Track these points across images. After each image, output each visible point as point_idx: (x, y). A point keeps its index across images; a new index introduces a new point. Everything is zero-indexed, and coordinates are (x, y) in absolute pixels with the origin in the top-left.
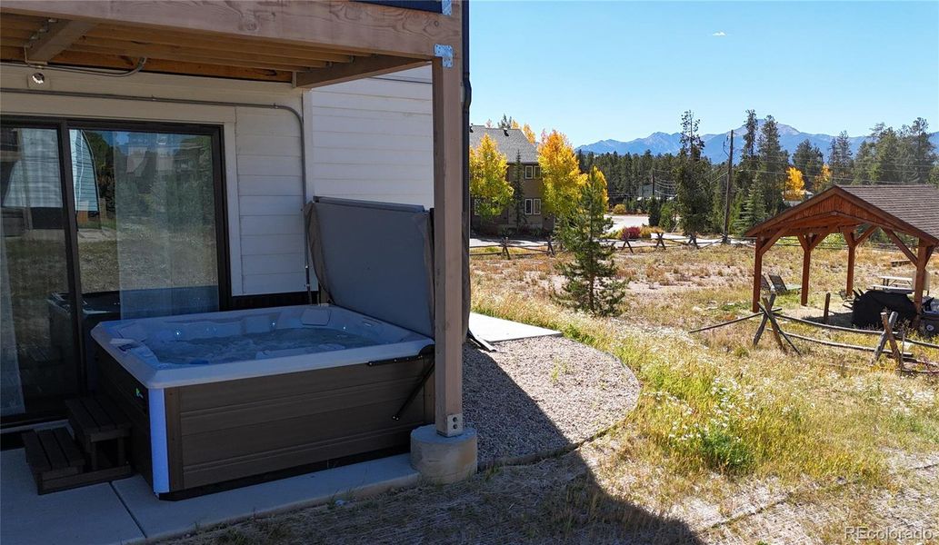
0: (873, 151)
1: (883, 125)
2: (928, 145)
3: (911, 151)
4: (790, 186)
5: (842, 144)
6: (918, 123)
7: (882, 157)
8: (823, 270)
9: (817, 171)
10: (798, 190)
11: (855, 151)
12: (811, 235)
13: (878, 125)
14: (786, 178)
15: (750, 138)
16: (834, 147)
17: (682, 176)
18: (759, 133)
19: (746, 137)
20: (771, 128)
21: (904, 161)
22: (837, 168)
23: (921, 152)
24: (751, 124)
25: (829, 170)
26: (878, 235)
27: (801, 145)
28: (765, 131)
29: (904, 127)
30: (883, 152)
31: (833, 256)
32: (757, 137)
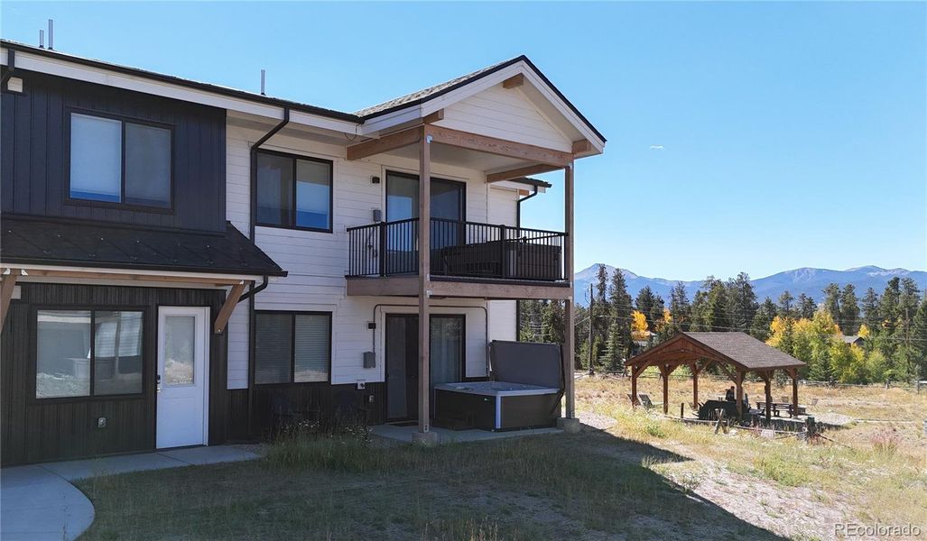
0: (706, 299)
1: (713, 277)
2: (751, 295)
3: (738, 300)
4: (635, 328)
5: (680, 290)
6: (742, 278)
7: (714, 305)
8: (675, 395)
9: (660, 315)
10: (642, 331)
11: (691, 298)
12: (667, 365)
13: (708, 277)
14: (632, 320)
15: (602, 288)
16: (673, 295)
17: (553, 320)
18: (609, 283)
19: (598, 286)
20: (619, 280)
21: (732, 309)
22: (676, 313)
23: (746, 302)
24: (602, 275)
25: (670, 315)
26: (716, 370)
27: (642, 291)
28: (615, 282)
29: (730, 279)
30: (714, 301)
31: (682, 385)
32: (608, 287)
